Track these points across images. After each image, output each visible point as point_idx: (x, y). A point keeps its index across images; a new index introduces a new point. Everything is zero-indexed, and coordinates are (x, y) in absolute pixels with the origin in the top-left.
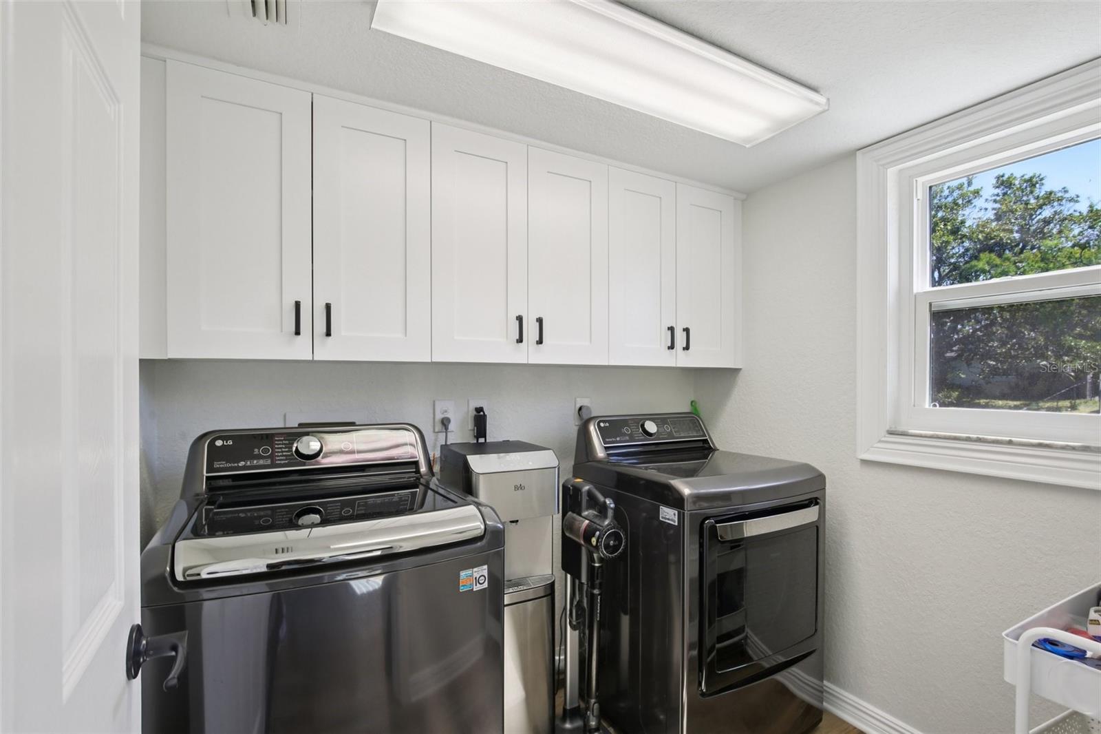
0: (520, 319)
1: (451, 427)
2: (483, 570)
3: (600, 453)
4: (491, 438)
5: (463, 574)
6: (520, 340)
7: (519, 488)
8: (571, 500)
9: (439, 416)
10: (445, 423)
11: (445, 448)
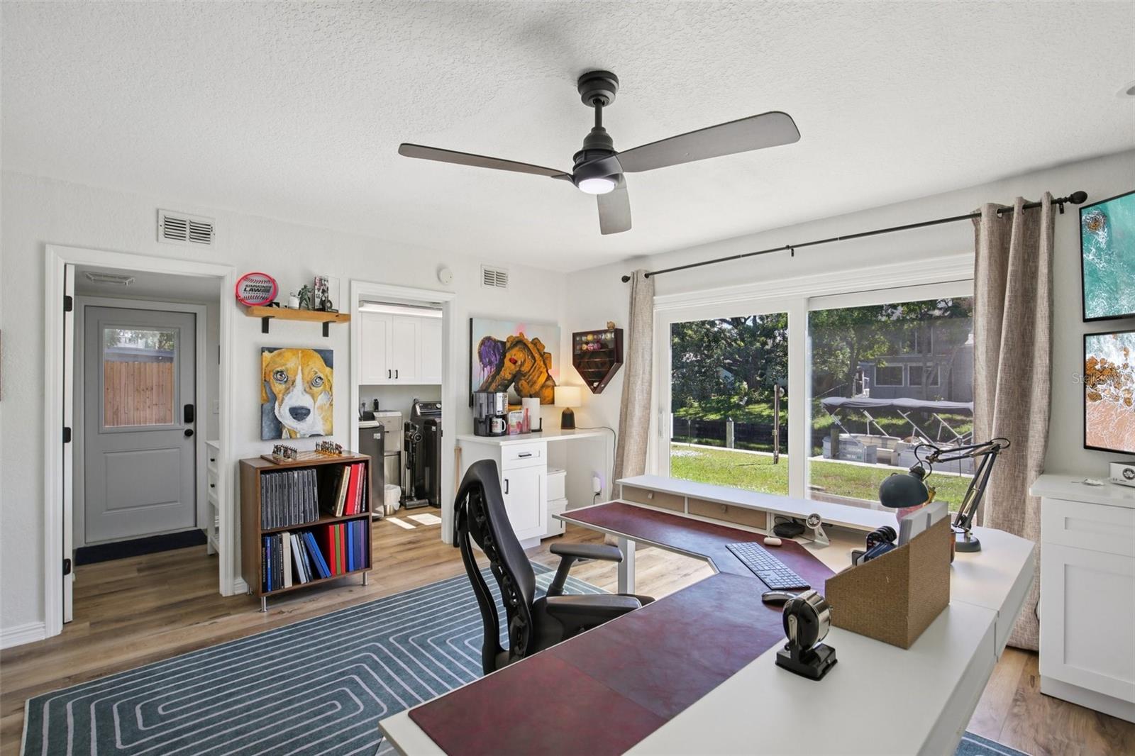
0: (390, 371)
1: (366, 406)
2: (379, 434)
3: (419, 414)
4: (380, 409)
5: (375, 435)
6: (390, 377)
7: (389, 422)
8: (407, 427)
9: (362, 402)
10: (364, 404)
11: (364, 412)
